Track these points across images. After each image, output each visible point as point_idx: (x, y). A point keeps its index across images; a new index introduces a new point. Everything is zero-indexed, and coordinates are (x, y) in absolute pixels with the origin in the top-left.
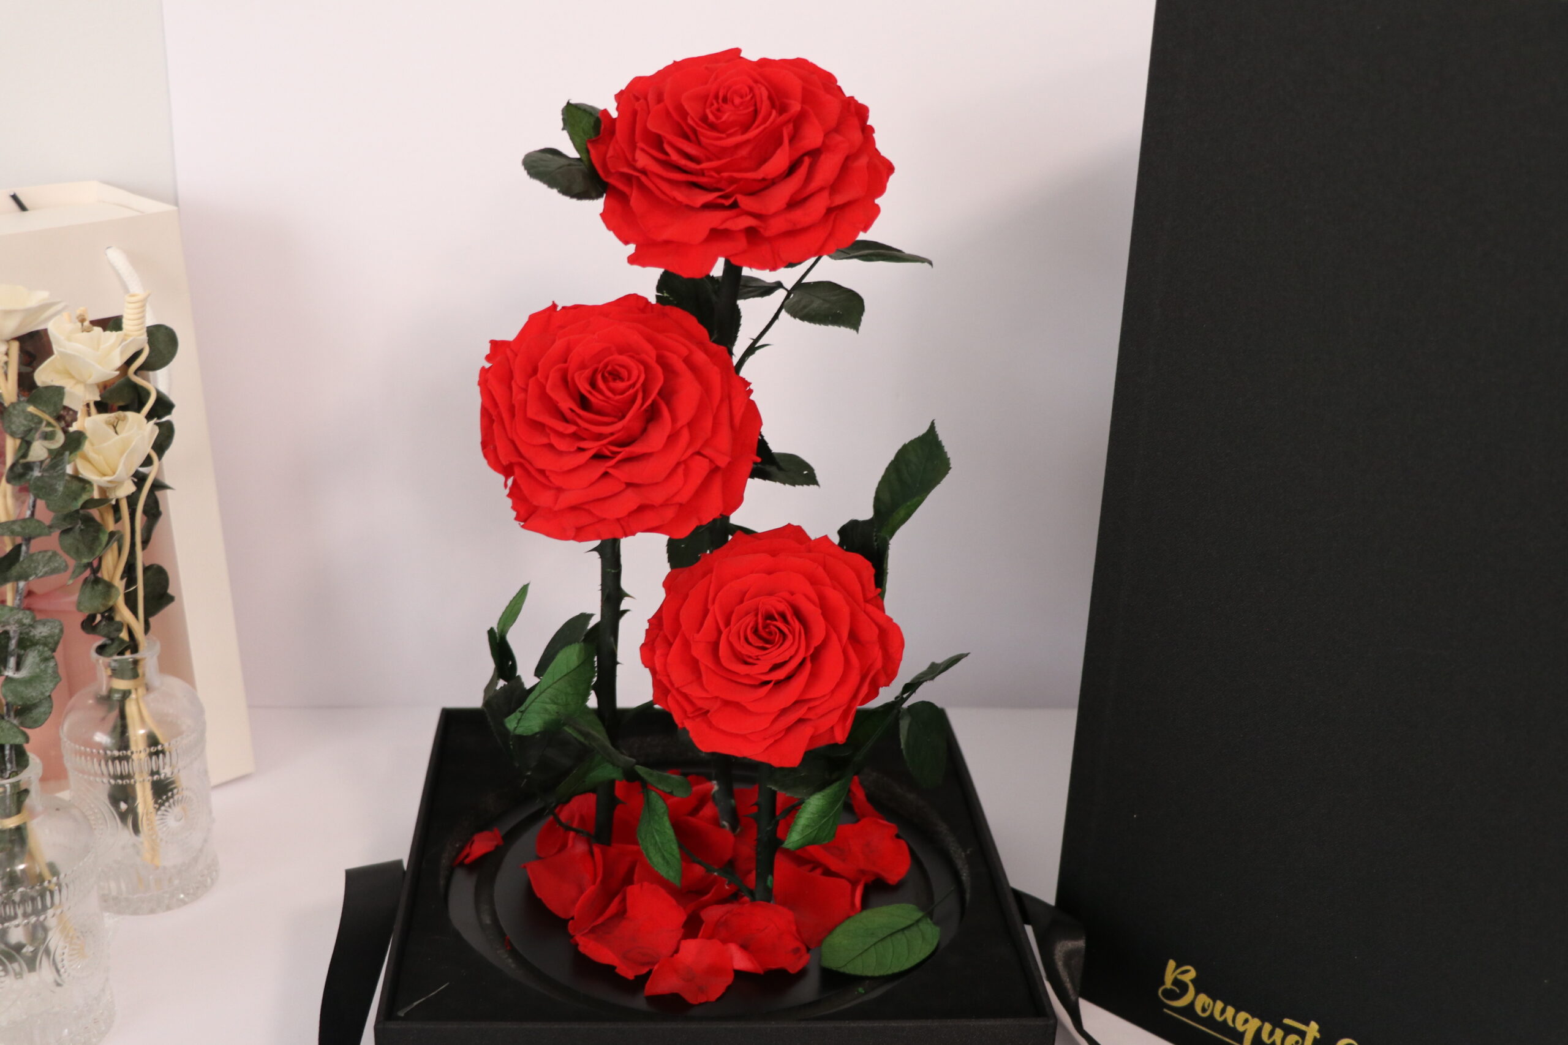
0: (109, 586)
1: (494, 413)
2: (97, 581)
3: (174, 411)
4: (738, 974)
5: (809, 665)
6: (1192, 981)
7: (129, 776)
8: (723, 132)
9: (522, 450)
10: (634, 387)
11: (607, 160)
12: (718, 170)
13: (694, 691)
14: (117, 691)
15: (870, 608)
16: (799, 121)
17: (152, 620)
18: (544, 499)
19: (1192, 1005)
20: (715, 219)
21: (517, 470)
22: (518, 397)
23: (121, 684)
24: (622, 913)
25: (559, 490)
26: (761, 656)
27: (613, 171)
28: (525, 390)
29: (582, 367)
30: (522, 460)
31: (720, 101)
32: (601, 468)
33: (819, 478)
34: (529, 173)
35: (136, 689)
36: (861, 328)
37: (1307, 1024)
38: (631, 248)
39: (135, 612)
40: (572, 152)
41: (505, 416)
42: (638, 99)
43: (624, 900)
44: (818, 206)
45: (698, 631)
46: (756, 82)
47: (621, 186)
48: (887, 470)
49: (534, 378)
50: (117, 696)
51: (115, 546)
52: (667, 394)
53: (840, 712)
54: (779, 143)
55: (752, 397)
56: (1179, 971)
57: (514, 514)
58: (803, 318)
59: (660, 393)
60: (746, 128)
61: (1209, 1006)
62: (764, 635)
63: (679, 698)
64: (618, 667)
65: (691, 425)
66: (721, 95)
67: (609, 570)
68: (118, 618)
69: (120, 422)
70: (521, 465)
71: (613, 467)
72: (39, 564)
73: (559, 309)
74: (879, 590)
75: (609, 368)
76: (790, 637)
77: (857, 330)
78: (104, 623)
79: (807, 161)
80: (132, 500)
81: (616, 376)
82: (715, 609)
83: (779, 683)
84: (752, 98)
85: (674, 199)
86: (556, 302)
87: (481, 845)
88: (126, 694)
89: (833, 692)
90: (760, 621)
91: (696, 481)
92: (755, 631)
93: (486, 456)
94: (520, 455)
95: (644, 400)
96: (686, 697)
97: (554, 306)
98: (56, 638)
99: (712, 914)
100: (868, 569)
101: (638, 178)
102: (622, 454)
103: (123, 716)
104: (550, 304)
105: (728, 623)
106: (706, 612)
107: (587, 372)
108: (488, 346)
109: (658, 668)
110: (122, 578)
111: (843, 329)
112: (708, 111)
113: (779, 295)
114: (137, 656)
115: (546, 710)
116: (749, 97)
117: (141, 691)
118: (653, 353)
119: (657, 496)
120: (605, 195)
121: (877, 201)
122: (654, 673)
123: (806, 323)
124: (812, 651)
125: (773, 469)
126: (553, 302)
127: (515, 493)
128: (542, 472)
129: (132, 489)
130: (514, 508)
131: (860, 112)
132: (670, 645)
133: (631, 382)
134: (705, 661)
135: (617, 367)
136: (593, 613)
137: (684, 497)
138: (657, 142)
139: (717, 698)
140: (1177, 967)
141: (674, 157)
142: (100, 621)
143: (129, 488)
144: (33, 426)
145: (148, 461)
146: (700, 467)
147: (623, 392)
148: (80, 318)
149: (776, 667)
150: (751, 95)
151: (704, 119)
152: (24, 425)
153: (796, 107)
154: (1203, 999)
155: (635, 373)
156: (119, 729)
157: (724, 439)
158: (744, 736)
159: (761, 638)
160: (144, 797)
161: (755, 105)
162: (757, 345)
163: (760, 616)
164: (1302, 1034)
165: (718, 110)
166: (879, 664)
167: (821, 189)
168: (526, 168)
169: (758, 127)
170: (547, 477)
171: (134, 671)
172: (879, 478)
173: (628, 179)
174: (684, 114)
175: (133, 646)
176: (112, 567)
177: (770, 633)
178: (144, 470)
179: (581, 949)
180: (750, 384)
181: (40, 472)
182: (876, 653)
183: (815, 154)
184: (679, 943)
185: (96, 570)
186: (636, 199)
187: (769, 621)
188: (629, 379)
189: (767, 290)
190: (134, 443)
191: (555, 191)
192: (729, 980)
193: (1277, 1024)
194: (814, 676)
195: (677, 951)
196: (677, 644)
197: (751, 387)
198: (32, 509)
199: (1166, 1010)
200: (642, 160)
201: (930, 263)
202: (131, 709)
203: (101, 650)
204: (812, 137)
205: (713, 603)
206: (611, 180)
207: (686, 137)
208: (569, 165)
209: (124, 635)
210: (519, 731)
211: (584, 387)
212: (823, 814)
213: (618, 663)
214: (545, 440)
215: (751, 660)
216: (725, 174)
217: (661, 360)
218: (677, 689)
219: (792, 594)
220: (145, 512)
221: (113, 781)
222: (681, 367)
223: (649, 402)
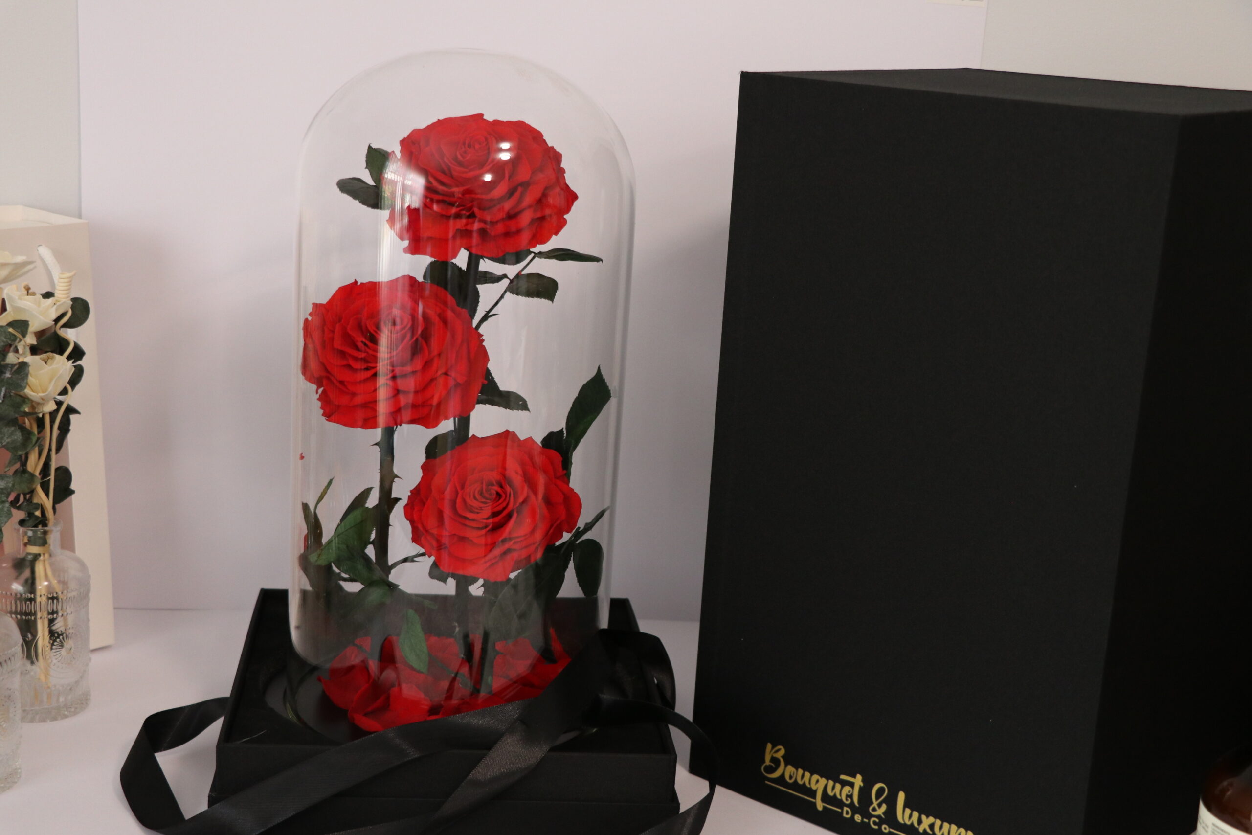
0: (32, 476)
1: (311, 347)
2: (24, 471)
3: (84, 358)
5: (515, 514)
6: (783, 757)
7: (35, 614)
8: (466, 168)
9: (330, 369)
10: (404, 329)
12: (462, 193)
13: (439, 532)
14: (30, 554)
15: (560, 483)
16: (515, 163)
17: (57, 506)
18: (343, 401)
19: (783, 775)
20: (460, 223)
21: (325, 382)
22: (328, 335)
23: (33, 550)
24: (387, 705)
25: (353, 394)
26: (484, 507)
28: (333, 331)
29: (372, 317)
30: (329, 376)
31: (466, 146)
33: (530, 407)
34: (341, 190)
35: (44, 554)
37: (854, 777)
38: (407, 242)
39: (47, 495)
40: (371, 183)
41: (319, 348)
42: (414, 144)
43: (388, 696)
44: (526, 217)
46: (489, 134)
49: (339, 324)
50: (30, 557)
51: (36, 449)
52: (426, 335)
53: (535, 546)
54: (503, 177)
55: (484, 344)
56: (773, 751)
57: (322, 411)
59: (421, 334)
60: (481, 166)
61: (794, 774)
62: (486, 495)
63: (429, 538)
64: (390, 528)
65: (441, 354)
66: (467, 143)
67: (385, 458)
68: (35, 501)
69: (49, 360)
70: (328, 379)
72: (5, 435)
73: (359, 284)
74: (565, 471)
76: (503, 495)
77: (553, 301)
78: (25, 504)
79: (520, 190)
80: (53, 415)
81: (393, 322)
82: (455, 480)
85: (434, 211)
86: (357, 280)
88: (36, 557)
89: (530, 533)
90: (484, 487)
92: (481, 494)
93: (304, 374)
94: (328, 373)
95: (411, 337)
96: (433, 535)
97: (356, 282)
100: (559, 460)
103: (33, 572)
104: (352, 281)
105: (463, 487)
106: (449, 481)
107: (375, 320)
108: (312, 305)
109: (416, 518)
110: (40, 474)
111: (543, 300)
112: (458, 154)
113: (505, 283)
114: (46, 528)
116: (485, 144)
117: (47, 556)
121: (565, 216)
122: (412, 523)
123: (521, 297)
124: (517, 505)
125: (497, 399)
126: (355, 280)
127: (324, 399)
128: (341, 383)
129: (55, 407)
130: (322, 408)
131: (557, 157)
132: (424, 504)
133: (403, 325)
134: (447, 512)
135: (394, 317)
136: (372, 486)
137: (435, 401)
139: (455, 534)
140: (773, 748)
141: (436, 184)
142: (23, 503)
143: (51, 407)
144: (10, 342)
145: (64, 392)
148: (27, 287)
149: (493, 515)
151: (456, 160)
152: (3, 342)
154: (790, 769)
155: (406, 320)
156: (30, 581)
157: (463, 367)
158: (471, 561)
159: (484, 497)
160: (43, 632)
161: (488, 149)
162: (489, 315)
163: (484, 483)
164: (852, 785)
165: (465, 152)
166: (563, 517)
167: (528, 208)
168: (339, 187)
169: (489, 164)
170: (345, 386)
171: (44, 543)
175: (43, 521)
176: (34, 464)
177: (490, 494)
178: (60, 398)
180: (482, 335)
181: (10, 374)
182: (563, 511)
183: (525, 185)
185: (24, 464)
187: (490, 487)
188: (400, 325)
189: (497, 279)
190: (61, 372)
191: (357, 201)
193: (837, 780)
196: (429, 503)
197: (483, 337)
198: (3, 399)
199: (767, 782)
201: (601, 261)
202: (39, 568)
203: (22, 523)
204: (524, 174)
205: (454, 475)
207: (442, 170)
208: (368, 188)
209: (38, 513)
210: (319, 562)
211: (372, 329)
213: (390, 525)
215: (476, 510)
216: (467, 195)
218: (428, 531)
219: (506, 469)
220: (59, 428)
221: (24, 617)
222: (436, 319)
223: (414, 339)
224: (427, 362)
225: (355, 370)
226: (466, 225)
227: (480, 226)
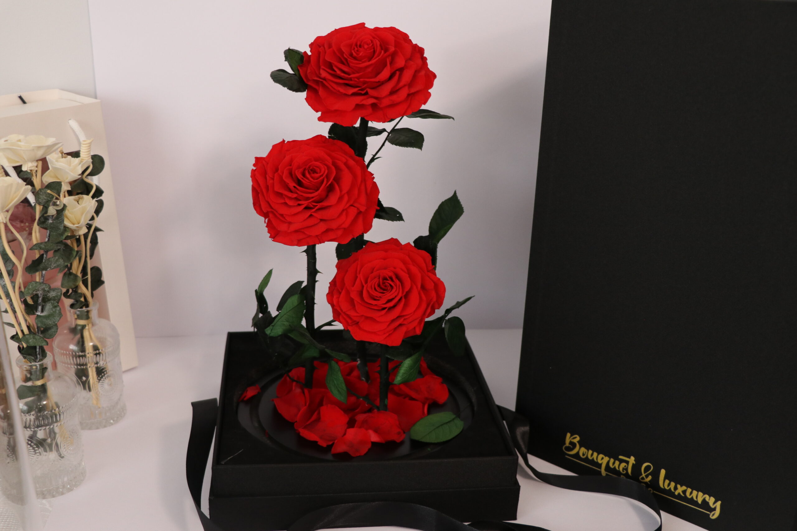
0: (76, 276)
1: (258, 189)
2: (71, 274)
3: (104, 195)
4: (373, 443)
5: (403, 300)
6: (578, 442)
7: (86, 365)
8: (360, 61)
9: (273, 205)
10: (322, 176)
11: (308, 74)
12: (358, 78)
13: (352, 313)
14: (80, 325)
15: (430, 274)
16: (393, 55)
17: (94, 292)
18: (283, 227)
19: (578, 453)
20: (358, 100)
21: (271, 215)
22: (270, 182)
23: (81, 322)
24: (318, 419)
25: (290, 223)
26: (382, 296)
27: (310, 79)
28: (273, 179)
29: (299, 168)
30: (272, 210)
31: (358, 46)
32: (308, 213)
33: (404, 218)
34: (274, 80)
35: (88, 324)
36: (423, 148)
37: (629, 458)
38: (319, 114)
39: (87, 287)
40: (291, 72)
41: (264, 190)
42: (320, 47)
43: (319, 413)
44: (403, 94)
45: (353, 286)
46: (374, 38)
47: (314, 86)
48: (435, 214)
49: (277, 173)
50: (79, 328)
51: (77, 258)
52: (337, 179)
53: (418, 320)
54: (385, 65)
55: (375, 180)
56: (572, 438)
57: (269, 235)
58: (396, 145)
59: (334, 179)
60: (370, 59)
61: (586, 452)
62: (383, 287)
63: (345, 317)
64: (315, 305)
65: (348, 193)
66: (358, 44)
67: (311, 261)
68: (79, 291)
69: (80, 200)
70: (272, 212)
71: (314, 212)
72: (52, 263)
73: (286, 142)
74: (434, 266)
75: (311, 168)
76: (395, 287)
77: (421, 149)
78: (73, 294)
79: (398, 73)
80: (86, 236)
81: (314, 171)
82: (361, 277)
83: (391, 309)
84: (372, 45)
85: (339, 91)
87: (251, 392)
88: (83, 327)
89: (414, 312)
90: (381, 281)
91: (351, 218)
92: (379, 286)
93: (255, 209)
94: (271, 208)
95: (327, 182)
96: (348, 316)
97: (284, 141)
98: (59, 297)
99: (361, 417)
100: (428, 257)
101: (322, 82)
102: (318, 206)
103: (82, 337)
104: (281, 140)
105: (366, 282)
106: (356, 277)
107: (301, 170)
108: (254, 159)
109: (335, 303)
110: (81, 273)
111: (415, 149)
112: (353, 51)
113: (385, 135)
114: (88, 309)
115: (284, 325)
116: (371, 45)
117: (90, 325)
118: (331, 161)
119: (334, 225)
120: (306, 90)
121: (430, 91)
122: (333, 306)
123: (398, 147)
124: (405, 293)
125: (383, 214)
126: (283, 139)
127: (269, 226)
128: (282, 215)
129: (86, 230)
130: (269, 232)
131: (421, 51)
132: (340, 293)
133: (321, 174)
134: (357, 299)
135: (315, 167)
136: (304, 280)
137: (346, 225)
138: (330, 66)
139: (362, 316)
140: (571, 436)
141: (338, 72)
142: (71, 293)
143: (84, 230)
144: (49, 199)
145: (92, 218)
146: (353, 212)
147: (317, 179)
148: (61, 152)
149: (389, 301)
150: (372, 44)
151: (351, 55)
152: (45, 199)
153: (392, 49)
154: (583, 450)
155: (323, 170)
156: (81, 343)
157: (363, 199)
158: (374, 333)
159: (381, 288)
160: (93, 375)
161: (374, 48)
162: (375, 158)
163: (381, 279)
164: (627, 462)
165: (357, 51)
166: (435, 299)
167: (405, 86)
168: (272, 78)
169: (375, 59)
170: (284, 218)
171: (87, 316)
172: (431, 217)
173: (317, 82)
174: (342, 53)
175: (86, 304)
176: (77, 268)
177: (386, 286)
178: (90, 222)
179: (301, 434)
180: (373, 174)
181: (52, 220)
182: (433, 294)
183: (401, 70)
184: (346, 431)
185: (70, 268)
186: (321, 92)
187: (385, 281)
188: (320, 173)
189: (378, 132)
190: (88, 209)
191: (286, 88)
192: (369, 446)
193: (616, 458)
194: (406, 305)
195: (345, 434)
196: (343, 293)
197: (374, 176)
198: (48, 238)
199: (566, 456)
200: (324, 74)
201: (453, 119)
202: (86, 333)
203: (72, 306)
204: (400, 62)
205: (359, 273)
206: (310, 83)
207: (342, 63)
208: (291, 77)
209: (82, 299)
210: (272, 335)
211: (300, 176)
212: (411, 367)
213: (315, 304)
214: (283, 201)
215: (378, 298)
216: (362, 80)
217: (334, 164)
218: (344, 313)
219: (395, 268)
220: (91, 242)
221: (79, 367)
222: (343, 167)
223: (330, 183)
224: (339, 198)
225: (290, 206)
226: (362, 100)
227: (372, 101)
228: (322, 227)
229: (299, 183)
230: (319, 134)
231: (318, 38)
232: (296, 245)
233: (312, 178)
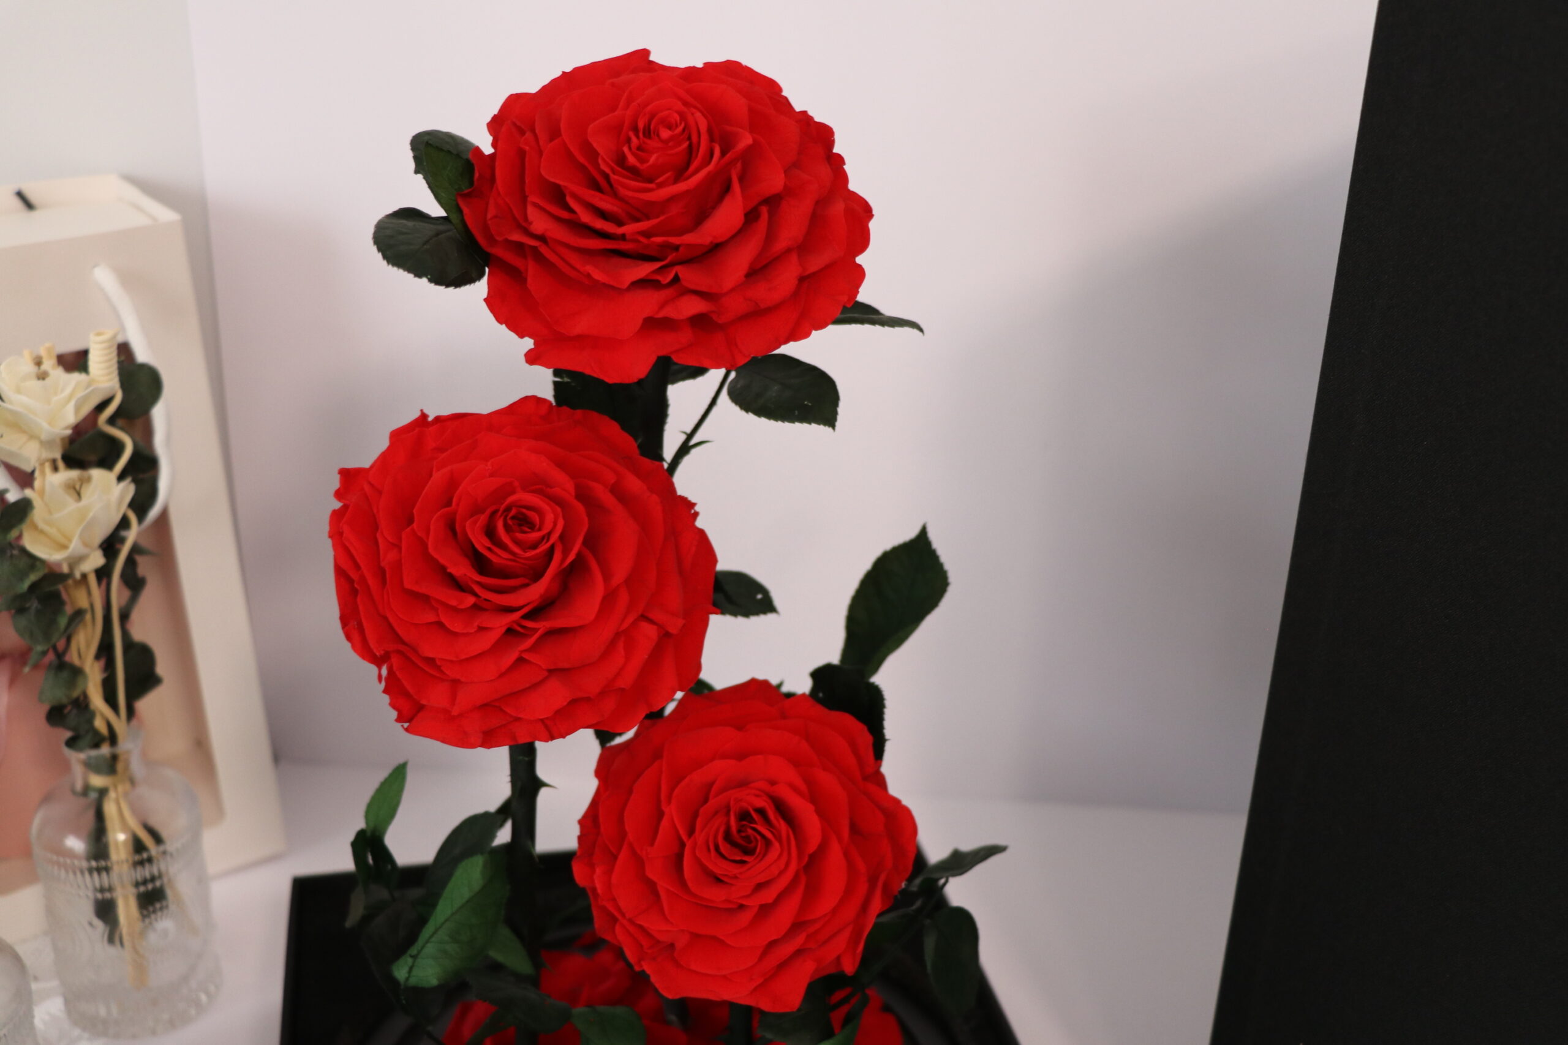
1: (354, 576)
5: (803, 881)
8: (650, 181)
9: (401, 632)
10: (548, 540)
11: (489, 222)
12: (647, 234)
13: (652, 922)
15: (867, 786)
16: (749, 158)
18: (434, 695)
20: (647, 303)
21: (395, 659)
22: (388, 558)
25: (455, 683)
26: (741, 873)
27: (499, 239)
28: (398, 547)
29: (476, 510)
30: (400, 645)
31: (641, 135)
32: (514, 652)
33: (777, 603)
34: (385, 257)
38: (528, 343)
40: (436, 210)
41: (372, 582)
42: (522, 132)
44: (786, 278)
45: (652, 845)
46: (686, 104)
47: (508, 257)
49: (408, 529)
52: (595, 541)
53: (848, 934)
54: (727, 189)
55: (699, 522)
57: (394, 714)
58: (759, 412)
59: (585, 543)
60: (681, 172)
62: (740, 842)
63: (632, 930)
65: (629, 581)
66: (641, 125)
67: (521, 758)
70: (400, 652)
71: (532, 649)
73: (430, 421)
75: (513, 512)
76: (777, 844)
77: (833, 426)
79: (764, 210)
81: (524, 523)
82: (672, 811)
83: (765, 910)
84: (684, 130)
85: (589, 276)
86: (426, 411)
89: (838, 907)
90: (733, 823)
91: (641, 655)
92: (728, 839)
93: (348, 637)
94: (399, 639)
95: (565, 553)
96: (640, 928)
97: (424, 416)
100: (861, 731)
101: (534, 249)
102: (541, 630)
104: (417, 414)
105: (691, 832)
106: (660, 815)
107: (483, 519)
108: (338, 477)
109: (600, 889)
111: (814, 426)
112: (626, 149)
115: (446, 953)
116: (680, 129)
118: (570, 486)
119: (592, 684)
120: (487, 270)
121: (859, 260)
123: (763, 420)
124: (806, 859)
126: (422, 411)
127: (393, 687)
128: (431, 661)
130: (393, 705)
131: (823, 135)
132: (613, 857)
133: (545, 531)
134: (666, 884)
135: (524, 511)
137: (627, 681)
138: (557, 195)
139: (684, 930)
141: (586, 218)
146: (646, 636)
147: (534, 546)
149: (759, 887)
150: (683, 125)
151: (621, 160)
153: (746, 140)
155: (549, 518)
158: (724, 977)
159: (734, 844)
161: (689, 138)
162: (692, 442)
163: (732, 817)
165: (639, 148)
166: (890, 863)
167: (788, 251)
168: (379, 250)
169: (696, 172)
170: (438, 668)
173: (519, 247)
174: (592, 154)
177: (748, 840)
182: (884, 847)
183: (773, 202)
186: (534, 277)
187: (744, 823)
188: (540, 529)
191: (424, 280)
194: (811, 893)
196: (623, 855)
197: (697, 508)
200: (539, 223)
201: (921, 330)
204: (770, 178)
205: (669, 802)
206: (496, 251)
207: (596, 187)
208: (437, 231)
211: (481, 543)
214: (430, 617)
215: (727, 880)
216: (658, 240)
217: (583, 496)
218: (631, 921)
219: (773, 783)
222: (608, 499)
223: (571, 557)
224: (604, 598)
225: (454, 635)
226: (662, 306)
227: (691, 307)
228: (555, 695)
229: (480, 563)
230: (530, 394)
231: (514, 102)
232: (480, 746)
233: (517, 542)
